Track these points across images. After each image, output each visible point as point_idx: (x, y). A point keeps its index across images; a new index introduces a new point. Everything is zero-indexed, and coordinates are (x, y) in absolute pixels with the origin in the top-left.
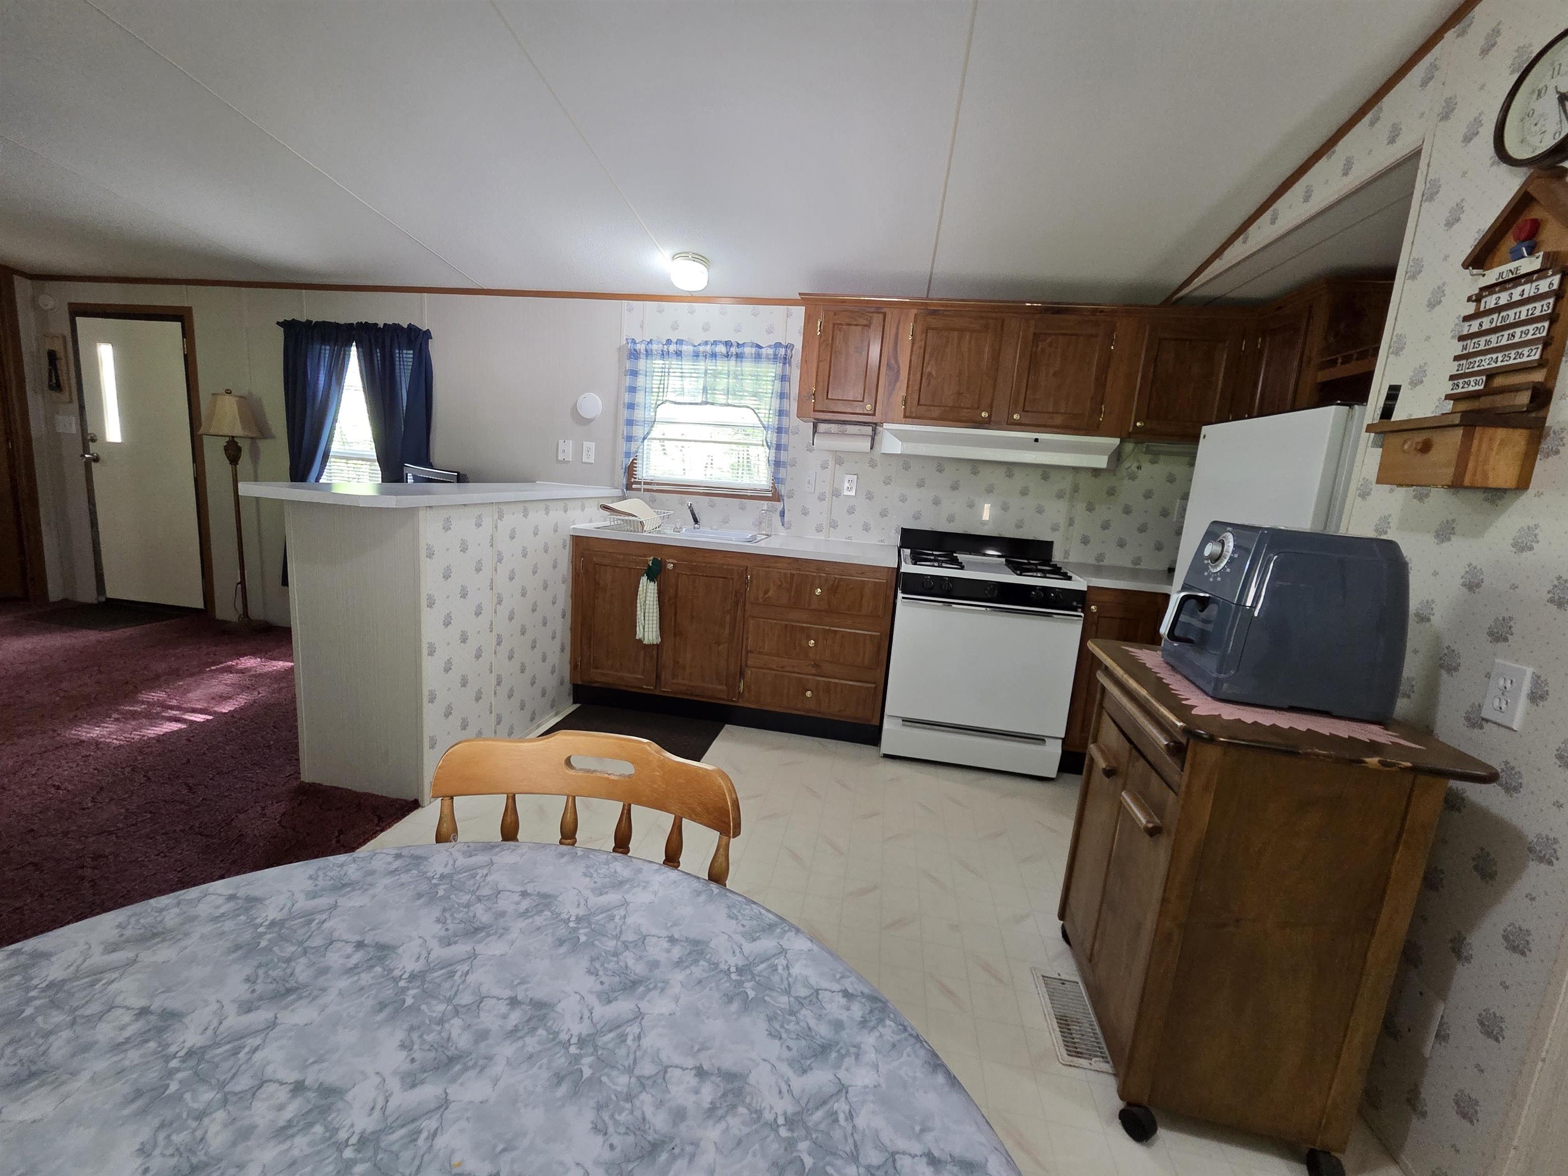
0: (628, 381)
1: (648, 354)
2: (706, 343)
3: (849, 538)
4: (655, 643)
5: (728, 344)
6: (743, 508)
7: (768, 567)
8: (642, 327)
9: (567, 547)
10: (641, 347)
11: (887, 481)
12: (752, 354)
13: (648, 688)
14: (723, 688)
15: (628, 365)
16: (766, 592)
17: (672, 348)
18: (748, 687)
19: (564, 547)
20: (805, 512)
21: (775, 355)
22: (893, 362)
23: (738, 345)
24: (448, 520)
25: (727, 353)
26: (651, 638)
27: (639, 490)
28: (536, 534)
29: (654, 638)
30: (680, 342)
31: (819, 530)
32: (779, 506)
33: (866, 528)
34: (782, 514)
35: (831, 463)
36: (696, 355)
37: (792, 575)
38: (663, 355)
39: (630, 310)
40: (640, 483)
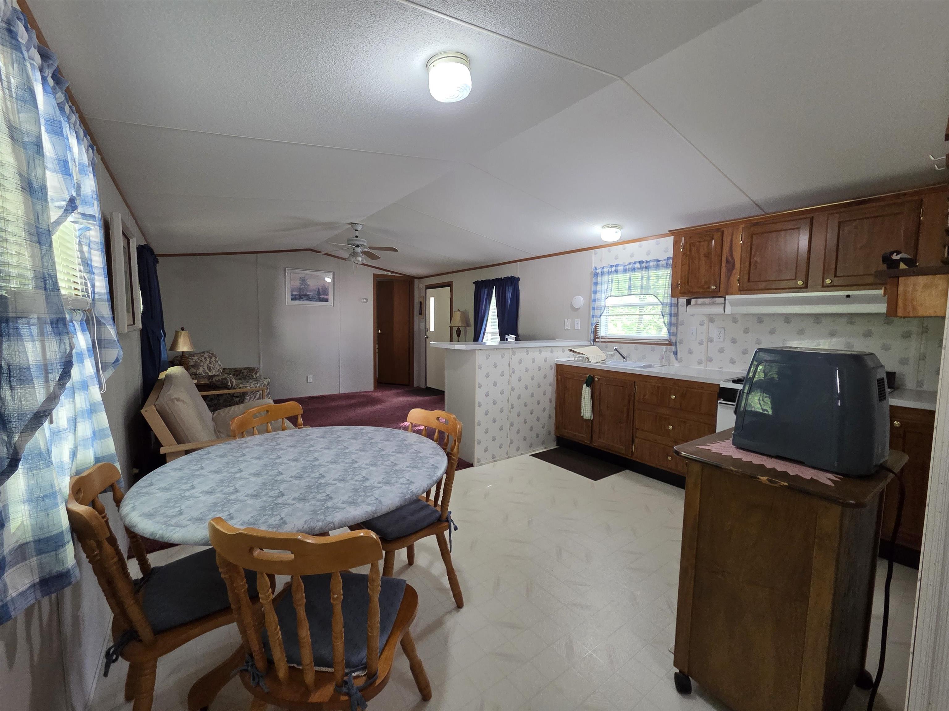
0: (593, 288)
1: (603, 274)
2: (630, 264)
3: (721, 368)
4: (590, 419)
5: (641, 262)
6: (653, 350)
7: (646, 382)
8: (601, 261)
9: (553, 369)
10: (599, 271)
11: (746, 331)
12: (654, 265)
13: (587, 442)
14: (624, 448)
15: (594, 280)
16: (645, 395)
17: (613, 269)
18: (636, 448)
19: (551, 369)
20: (690, 352)
21: (667, 264)
22: (730, 258)
23: (647, 262)
24: (489, 355)
25: (641, 267)
26: (587, 416)
27: (599, 342)
28: (533, 362)
29: (589, 416)
30: (617, 265)
31: (700, 363)
32: (673, 348)
33: (733, 362)
34: (676, 353)
35: (706, 321)
36: (625, 271)
37: (658, 387)
38: (609, 273)
39: (595, 254)
40: (598, 338)
